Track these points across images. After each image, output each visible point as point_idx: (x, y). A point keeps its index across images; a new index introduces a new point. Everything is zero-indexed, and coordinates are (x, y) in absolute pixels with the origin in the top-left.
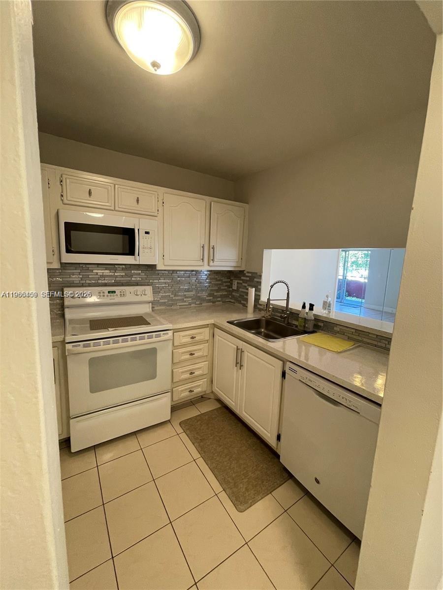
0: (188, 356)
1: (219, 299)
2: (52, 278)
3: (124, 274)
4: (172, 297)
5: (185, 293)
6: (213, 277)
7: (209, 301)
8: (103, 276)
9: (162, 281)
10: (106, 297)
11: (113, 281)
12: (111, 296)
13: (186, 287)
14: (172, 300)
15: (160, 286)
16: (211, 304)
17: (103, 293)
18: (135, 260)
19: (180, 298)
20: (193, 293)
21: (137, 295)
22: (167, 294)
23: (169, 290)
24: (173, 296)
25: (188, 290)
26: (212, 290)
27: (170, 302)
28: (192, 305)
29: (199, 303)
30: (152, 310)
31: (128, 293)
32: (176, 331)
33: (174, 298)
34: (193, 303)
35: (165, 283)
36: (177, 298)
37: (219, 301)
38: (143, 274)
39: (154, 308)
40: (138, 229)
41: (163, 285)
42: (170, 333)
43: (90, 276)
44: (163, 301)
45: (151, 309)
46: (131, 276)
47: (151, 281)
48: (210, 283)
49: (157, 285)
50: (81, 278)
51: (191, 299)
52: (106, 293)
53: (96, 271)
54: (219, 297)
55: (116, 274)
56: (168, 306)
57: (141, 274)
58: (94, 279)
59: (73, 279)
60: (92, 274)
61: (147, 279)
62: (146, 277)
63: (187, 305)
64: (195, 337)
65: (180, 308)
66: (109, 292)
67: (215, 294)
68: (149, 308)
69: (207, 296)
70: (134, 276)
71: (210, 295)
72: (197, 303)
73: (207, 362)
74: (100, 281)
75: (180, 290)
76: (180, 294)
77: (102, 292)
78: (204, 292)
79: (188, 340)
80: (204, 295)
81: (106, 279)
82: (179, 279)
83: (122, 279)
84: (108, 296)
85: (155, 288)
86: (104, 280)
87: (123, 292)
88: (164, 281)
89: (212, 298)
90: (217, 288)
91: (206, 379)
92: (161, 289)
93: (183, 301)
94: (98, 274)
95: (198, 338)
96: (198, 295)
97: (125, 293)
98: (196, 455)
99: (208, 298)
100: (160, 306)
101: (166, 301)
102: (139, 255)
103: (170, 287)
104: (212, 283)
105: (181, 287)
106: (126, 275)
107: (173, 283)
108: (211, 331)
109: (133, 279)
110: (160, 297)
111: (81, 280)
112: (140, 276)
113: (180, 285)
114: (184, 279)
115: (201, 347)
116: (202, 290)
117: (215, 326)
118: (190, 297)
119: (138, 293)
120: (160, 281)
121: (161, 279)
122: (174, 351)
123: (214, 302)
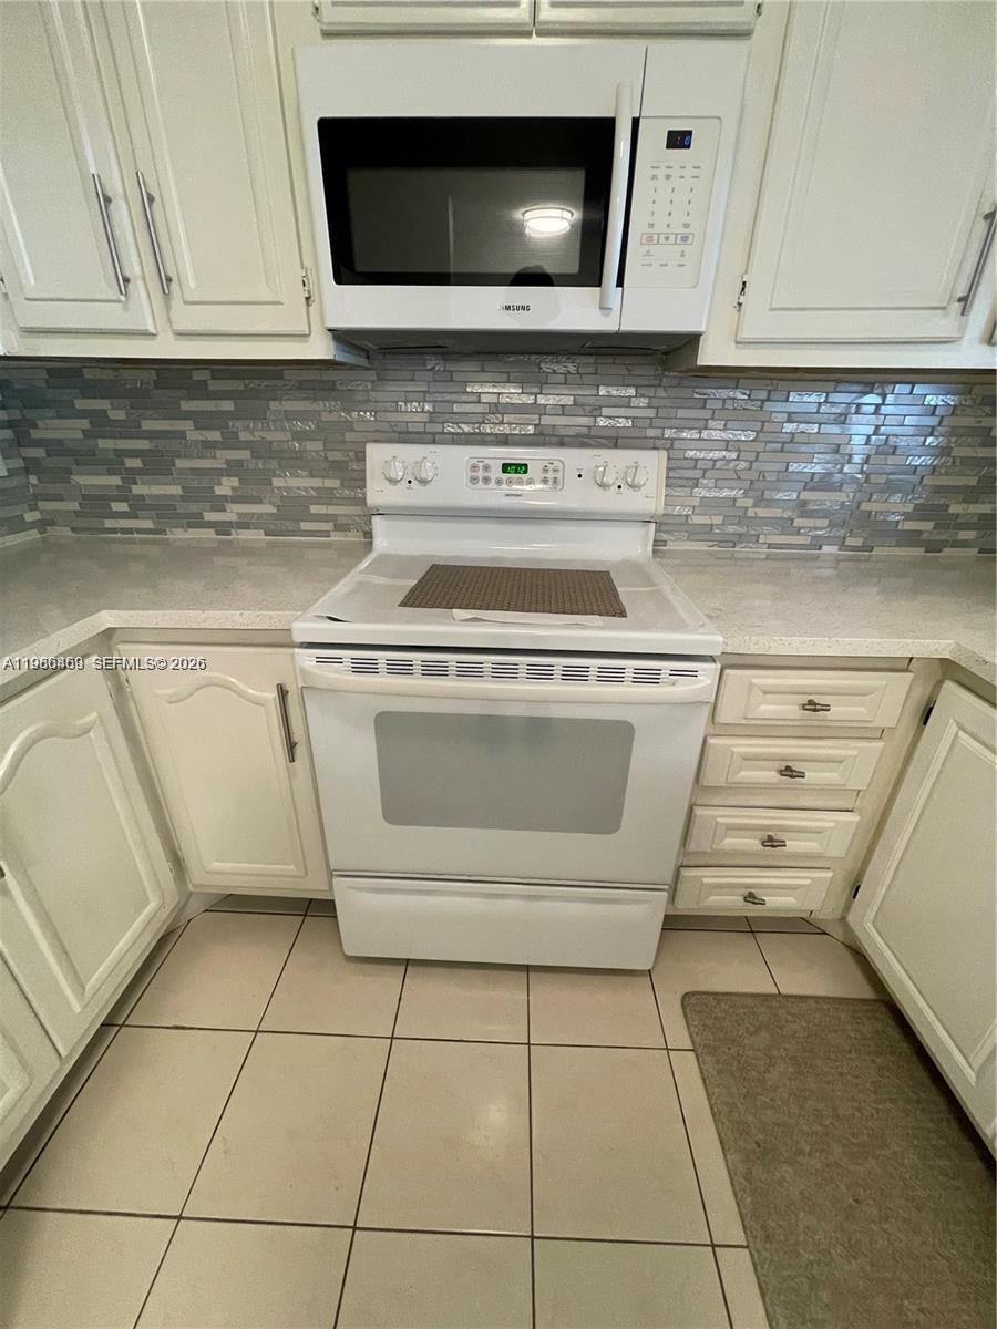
0: (771, 776)
1: (969, 535)
2: (349, 412)
3: (569, 400)
4: (746, 509)
5: (805, 496)
6: (970, 421)
7: (913, 539)
8: (496, 408)
9: (716, 435)
10: (492, 484)
11: (531, 429)
12: (510, 482)
13: (818, 469)
14: (742, 519)
15: (703, 455)
16: (920, 552)
17: (487, 468)
18: (604, 308)
19: (777, 513)
20: (841, 497)
21: (603, 486)
22: (725, 493)
23: (739, 478)
24: (750, 502)
25: (822, 483)
26: (938, 489)
27: (731, 529)
28: (826, 549)
29: (858, 542)
30: (654, 551)
31: (571, 475)
32: (732, 662)
33: (751, 513)
34: (829, 540)
35: (727, 445)
36: (762, 512)
37: (965, 544)
38: (643, 402)
39: (665, 543)
40: (636, 122)
41: (717, 454)
42: (707, 674)
43: (456, 408)
44: (705, 520)
45: (650, 548)
46: (595, 411)
47: (668, 433)
48: (944, 451)
49: (691, 454)
50: (428, 412)
51: (825, 522)
52: (497, 472)
53: (477, 388)
54: (967, 527)
55: (542, 400)
56: (721, 543)
57: (635, 402)
58: (466, 419)
59: (407, 418)
60: (464, 398)
61: (657, 422)
62: (651, 413)
63: (802, 547)
64: (826, 708)
65: (768, 558)
66: (506, 468)
67: (954, 509)
68: (645, 545)
69: (908, 517)
70: (605, 411)
71: (921, 512)
72: (850, 541)
73: (853, 818)
74: (488, 429)
75: (784, 477)
76: (780, 496)
77: (480, 465)
78: (897, 498)
79: (789, 710)
80: (895, 508)
81: (507, 418)
82: (789, 428)
83: (561, 421)
84: (499, 482)
85: (679, 463)
86: (502, 423)
87: (556, 470)
88: (725, 435)
89: (928, 526)
90: (973, 481)
91: (829, 874)
92: (705, 471)
93: (787, 526)
94: (484, 399)
95: (839, 711)
96: (865, 507)
97: (559, 476)
98: (730, 1227)
99: (909, 526)
100: (689, 539)
101: (718, 520)
102: (620, 283)
103: (743, 465)
104: (957, 452)
105: (794, 467)
106: (575, 404)
107: (760, 447)
108: (921, 693)
109: (602, 422)
110: (696, 502)
111: (431, 421)
112: (629, 412)
113: (786, 457)
114: (815, 429)
115: (843, 752)
116: (890, 488)
117: (948, 669)
118: (825, 514)
119: (609, 479)
120: (705, 434)
121: (711, 424)
122: (711, 741)
123: (933, 547)
